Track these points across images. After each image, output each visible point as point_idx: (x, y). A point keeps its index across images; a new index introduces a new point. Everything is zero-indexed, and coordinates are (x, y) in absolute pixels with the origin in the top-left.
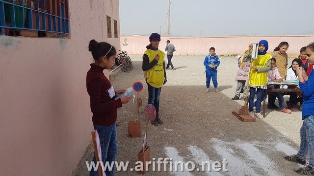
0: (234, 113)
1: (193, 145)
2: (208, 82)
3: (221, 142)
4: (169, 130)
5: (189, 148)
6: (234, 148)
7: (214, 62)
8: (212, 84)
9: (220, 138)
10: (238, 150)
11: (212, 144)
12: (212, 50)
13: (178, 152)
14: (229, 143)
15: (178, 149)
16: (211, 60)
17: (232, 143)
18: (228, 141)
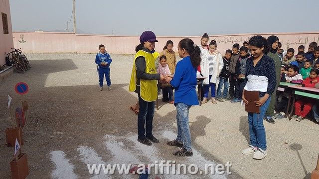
0: (131, 108)
1: (84, 145)
2: (101, 81)
3: (114, 137)
4: (60, 133)
5: (78, 149)
6: (124, 141)
7: (105, 60)
8: (105, 82)
9: (113, 134)
10: (129, 142)
11: (105, 140)
12: (102, 48)
13: (64, 155)
14: (121, 137)
15: (65, 152)
16: (102, 58)
17: (124, 137)
18: (120, 135)
